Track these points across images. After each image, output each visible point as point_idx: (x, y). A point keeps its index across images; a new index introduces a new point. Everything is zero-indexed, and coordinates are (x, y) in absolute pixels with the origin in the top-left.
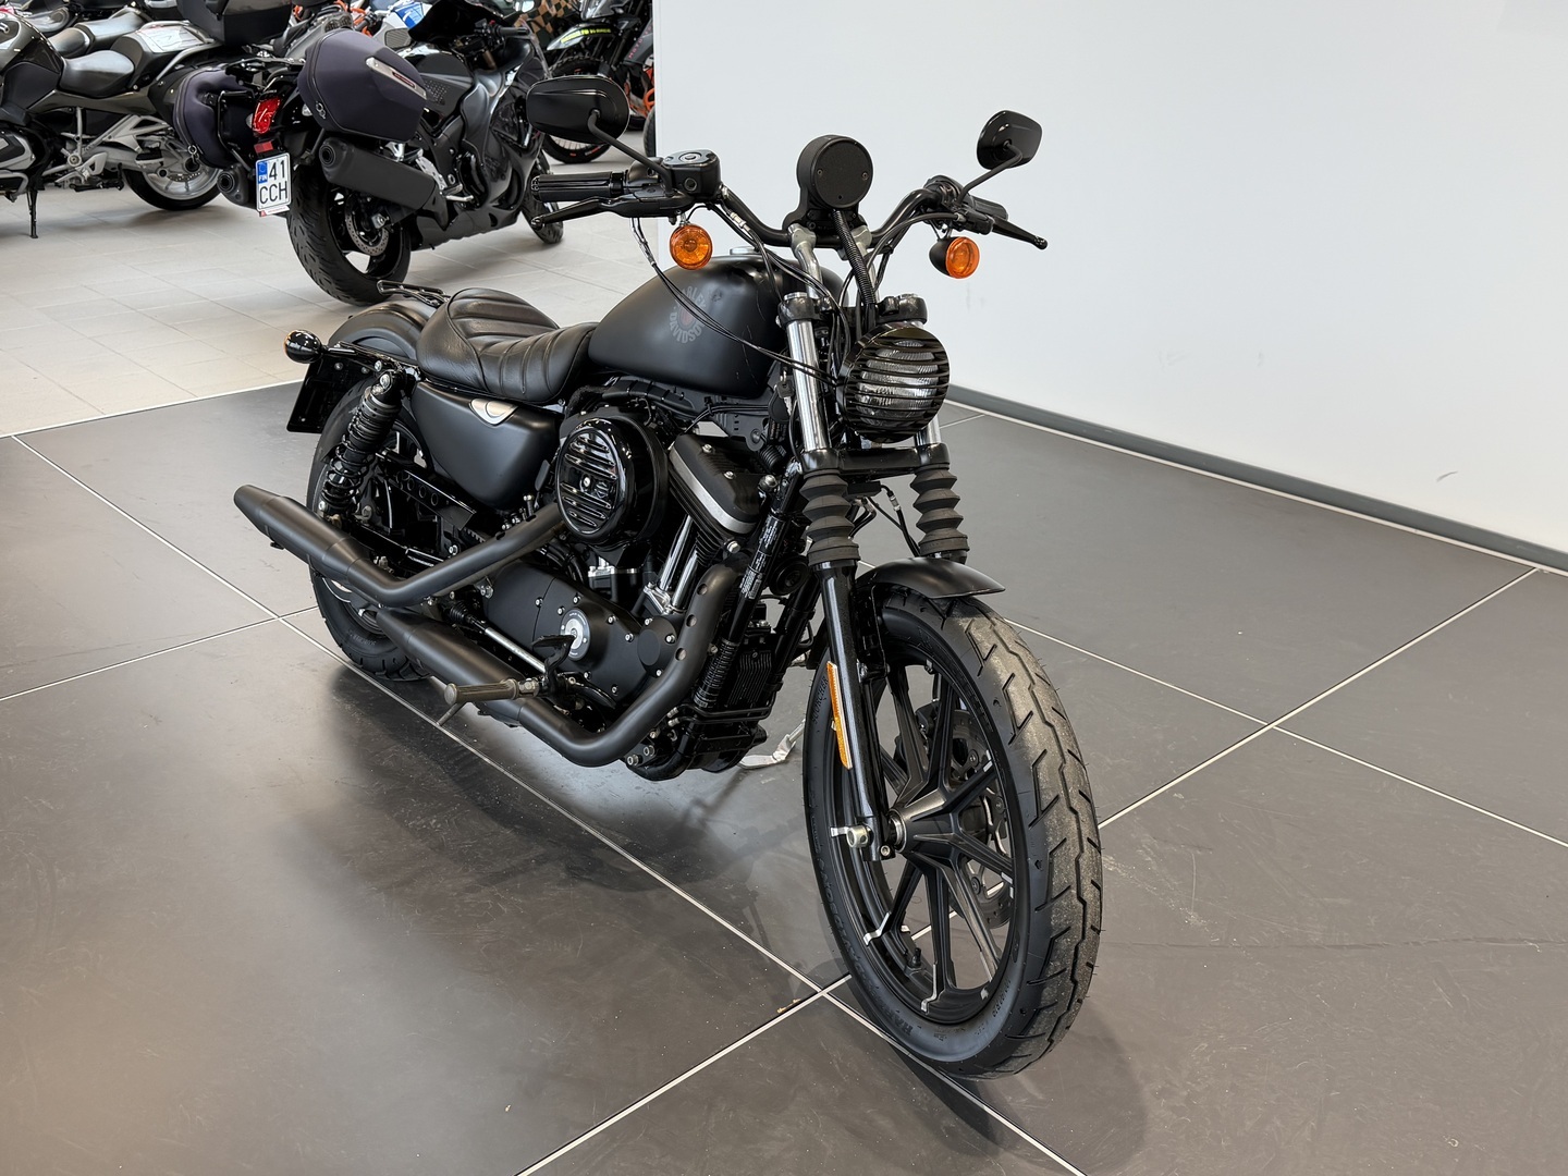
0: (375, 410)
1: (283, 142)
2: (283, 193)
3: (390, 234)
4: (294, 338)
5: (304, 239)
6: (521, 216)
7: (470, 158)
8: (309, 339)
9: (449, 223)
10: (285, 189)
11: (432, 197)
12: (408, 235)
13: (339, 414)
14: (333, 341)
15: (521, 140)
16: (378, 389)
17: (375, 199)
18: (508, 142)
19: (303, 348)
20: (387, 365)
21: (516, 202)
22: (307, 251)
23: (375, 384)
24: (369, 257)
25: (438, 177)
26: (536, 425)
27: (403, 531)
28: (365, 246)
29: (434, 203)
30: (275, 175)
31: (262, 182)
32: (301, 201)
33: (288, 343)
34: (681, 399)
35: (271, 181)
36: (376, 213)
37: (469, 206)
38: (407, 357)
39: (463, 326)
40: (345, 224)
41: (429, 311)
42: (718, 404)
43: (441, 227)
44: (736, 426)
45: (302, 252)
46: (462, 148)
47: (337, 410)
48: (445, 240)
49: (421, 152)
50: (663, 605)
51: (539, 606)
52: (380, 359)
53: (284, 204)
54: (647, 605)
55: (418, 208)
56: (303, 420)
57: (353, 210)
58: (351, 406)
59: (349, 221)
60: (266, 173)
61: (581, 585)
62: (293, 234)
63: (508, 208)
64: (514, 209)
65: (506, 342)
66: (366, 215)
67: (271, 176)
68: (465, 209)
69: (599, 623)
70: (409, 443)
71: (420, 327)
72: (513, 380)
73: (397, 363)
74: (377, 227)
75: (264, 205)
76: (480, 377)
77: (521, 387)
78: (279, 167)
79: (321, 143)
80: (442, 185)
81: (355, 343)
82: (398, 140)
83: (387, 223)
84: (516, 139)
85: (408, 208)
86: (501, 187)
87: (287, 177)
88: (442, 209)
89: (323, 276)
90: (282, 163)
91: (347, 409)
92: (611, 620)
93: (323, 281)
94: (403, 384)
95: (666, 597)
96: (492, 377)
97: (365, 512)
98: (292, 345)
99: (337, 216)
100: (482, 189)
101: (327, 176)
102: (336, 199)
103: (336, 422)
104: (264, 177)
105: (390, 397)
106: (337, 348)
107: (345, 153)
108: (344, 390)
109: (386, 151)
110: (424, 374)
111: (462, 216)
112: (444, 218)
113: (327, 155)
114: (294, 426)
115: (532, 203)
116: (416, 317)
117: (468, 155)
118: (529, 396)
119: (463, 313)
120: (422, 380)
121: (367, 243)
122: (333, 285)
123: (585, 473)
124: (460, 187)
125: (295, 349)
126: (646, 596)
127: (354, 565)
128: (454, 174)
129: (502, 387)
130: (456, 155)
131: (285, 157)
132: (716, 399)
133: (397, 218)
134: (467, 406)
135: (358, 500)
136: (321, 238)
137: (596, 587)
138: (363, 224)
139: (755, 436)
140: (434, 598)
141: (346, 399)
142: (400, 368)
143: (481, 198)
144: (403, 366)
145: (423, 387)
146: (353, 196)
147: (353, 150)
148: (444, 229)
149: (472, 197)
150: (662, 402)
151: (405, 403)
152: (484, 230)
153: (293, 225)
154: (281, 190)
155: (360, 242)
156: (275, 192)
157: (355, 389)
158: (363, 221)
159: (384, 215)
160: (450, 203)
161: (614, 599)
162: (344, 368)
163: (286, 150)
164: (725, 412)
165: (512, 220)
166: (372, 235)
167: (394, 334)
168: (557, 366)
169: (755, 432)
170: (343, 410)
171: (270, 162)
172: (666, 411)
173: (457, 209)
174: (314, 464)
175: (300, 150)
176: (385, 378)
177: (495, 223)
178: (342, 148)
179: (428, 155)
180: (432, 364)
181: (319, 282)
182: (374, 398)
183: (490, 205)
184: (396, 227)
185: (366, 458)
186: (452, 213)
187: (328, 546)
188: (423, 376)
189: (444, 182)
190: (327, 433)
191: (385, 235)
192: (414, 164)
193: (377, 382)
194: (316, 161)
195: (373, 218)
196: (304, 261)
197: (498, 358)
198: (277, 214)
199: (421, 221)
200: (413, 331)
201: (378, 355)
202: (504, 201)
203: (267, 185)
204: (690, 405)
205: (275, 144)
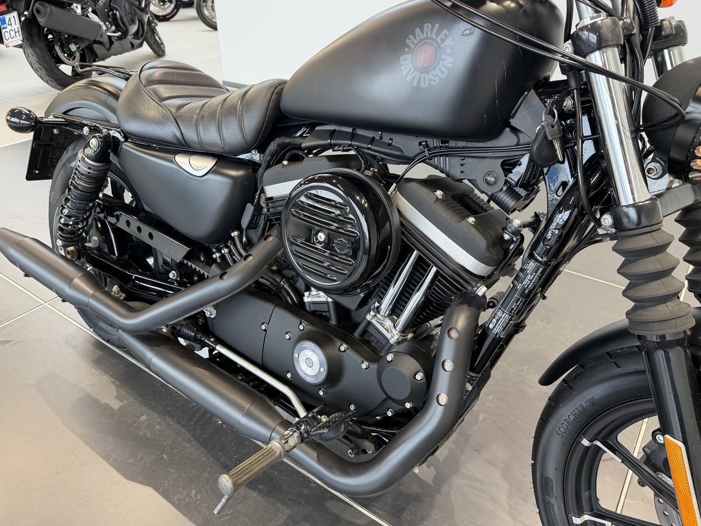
0: (89, 168)
1: (12, 5)
2: (17, 34)
3: (80, 54)
4: (13, 113)
5: (34, 59)
6: (145, 43)
7: (116, 13)
8: (26, 114)
9: (110, 46)
10: (18, 32)
11: (100, 34)
12: (89, 55)
13: (62, 167)
14: (47, 114)
15: (140, 4)
16: (89, 151)
17: (69, 36)
18: (134, 5)
19: (22, 122)
20: (94, 130)
21: (142, 36)
22: (37, 65)
23: (85, 147)
24: (71, 67)
25: (102, 23)
26: (234, 173)
27: (127, 256)
28: (68, 61)
29: (101, 36)
30: (11, 24)
31: (4, 28)
32: (29, 38)
33: (9, 118)
34: (390, 145)
35: (9, 28)
36: (71, 43)
37: (120, 38)
38: (108, 121)
39: (155, 92)
40: (55, 50)
41: (121, 83)
42: (435, 148)
43: (107, 49)
44: (462, 169)
45: (34, 66)
46: (111, 9)
47: (59, 165)
48: (109, 56)
49: (90, 10)
50: (387, 330)
51: (265, 330)
52: (86, 125)
53: (19, 39)
54: (370, 329)
55: (93, 39)
56: (37, 172)
57: (59, 42)
58: (70, 160)
59: (57, 48)
60: (5, 23)
61: (299, 309)
62: (27, 57)
63: (139, 39)
64: (141, 39)
65: (197, 103)
66: (66, 45)
67: (8, 25)
68: (117, 40)
69: (333, 351)
70: (118, 185)
71: (116, 96)
72: (210, 136)
73: (101, 127)
74: (73, 50)
75: (8, 41)
76: (179, 135)
77: (219, 141)
78: (12, 20)
79: (34, 5)
80: (104, 28)
81: (65, 113)
82: (78, 2)
83: (78, 48)
84: (138, 3)
85: (88, 40)
86: (134, 29)
87: (18, 25)
88: (105, 40)
89: (48, 78)
90: (14, 17)
91: (67, 164)
92: (342, 348)
93: (49, 81)
94: (110, 146)
95: (388, 323)
96: (191, 135)
97: (94, 241)
98: (13, 119)
99: (50, 47)
100: (125, 29)
101: (40, 23)
102: (49, 38)
103: (61, 174)
104: (5, 26)
105: (102, 156)
106: (51, 118)
107: (48, 10)
108: (64, 148)
109: (71, 9)
110: (127, 136)
111: (116, 44)
112: (108, 45)
113: (38, 11)
114: (31, 176)
115: (150, 37)
116: (110, 88)
117: (115, 12)
118: (227, 149)
119: (151, 82)
120: (126, 141)
121: (69, 59)
122: (54, 82)
123: (318, 228)
124: (114, 28)
125: (16, 123)
126: (369, 323)
127: (93, 297)
128: (109, 22)
129: (200, 143)
130: (108, 12)
131: (15, 14)
132: (434, 142)
133: (83, 46)
134: (171, 161)
135: (87, 234)
136: (43, 58)
137: (312, 309)
138: (65, 49)
139: (489, 178)
140: (167, 326)
141: (66, 156)
142: (104, 131)
143: (125, 34)
144: (108, 129)
145: (127, 147)
146: (58, 34)
147: (53, 7)
148: (108, 50)
149: (120, 33)
150: (369, 149)
151: (113, 158)
152: (128, 51)
153: (27, 51)
154: (15, 33)
155: (66, 59)
156: (13, 34)
157: (71, 148)
158: (64, 47)
159: (76, 44)
160: (109, 37)
161: (333, 322)
162: (61, 132)
163: (15, 10)
164: (447, 155)
165: (141, 45)
166: (71, 55)
167: (95, 104)
168: (252, 121)
169: (489, 174)
170: (64, 165)
171: (7, 17)
172: (374, 157)
173: (113, 40)
174: (50, 204)
175: (23, 10)
176: (94, 142)
177: (133, 47)
178: (46, 7)
179: (94, 12)
180: (133, 127)
181: (47, 82)
182: (86, 159)
183: (130, 37)
184: (83, 50)
185: (88, 205)
186: (111, 43)
187: (69, 280)
188: (126, 138)
189: (104, 26)
190: (56, 178)
191: (78, 55)
192: (87, 16)
193: (88, 145)
194: (33, 14)
195: (70, 46)
196: (36, 71)
197: (192, 117)
198: (15, 46)
199: (96, 47)
200: (111, 100)
201: (85, 122)
202: (136, 35)
203: (7, 30)
204: (401, 151)
205: (8, 7)
